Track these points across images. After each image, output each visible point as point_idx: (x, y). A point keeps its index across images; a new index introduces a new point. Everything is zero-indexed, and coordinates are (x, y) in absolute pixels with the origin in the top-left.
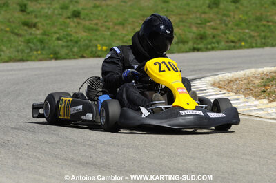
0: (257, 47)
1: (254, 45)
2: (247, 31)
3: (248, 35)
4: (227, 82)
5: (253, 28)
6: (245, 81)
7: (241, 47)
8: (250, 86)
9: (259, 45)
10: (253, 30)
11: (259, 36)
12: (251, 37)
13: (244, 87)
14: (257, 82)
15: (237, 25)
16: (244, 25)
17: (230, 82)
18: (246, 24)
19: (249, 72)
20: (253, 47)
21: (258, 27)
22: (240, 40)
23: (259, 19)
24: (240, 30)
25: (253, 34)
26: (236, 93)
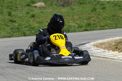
0: (113, 28)
1: (112, 27)
2: (109, 21)
3: (109, 23)
4: (100, 44)
5: (111, 20)
6: (108, 44)
7: (106, 29)
8: (110, 46)
9: (114, 28)
10: (111, 21)
11: (114, 23)
12: (111, 24)
13: (108, 46)
14: (113, 44)
15: (104, 19)
16: (107, 19)
17: (101, 44)
18: (108, 18)
19: (110, 39)
20: (111, 29)
21: (113, 19)
22: (106, 26)
23: (114, 16)
24: (105, 21)
25: (111, 23)
26: (104, 49)
